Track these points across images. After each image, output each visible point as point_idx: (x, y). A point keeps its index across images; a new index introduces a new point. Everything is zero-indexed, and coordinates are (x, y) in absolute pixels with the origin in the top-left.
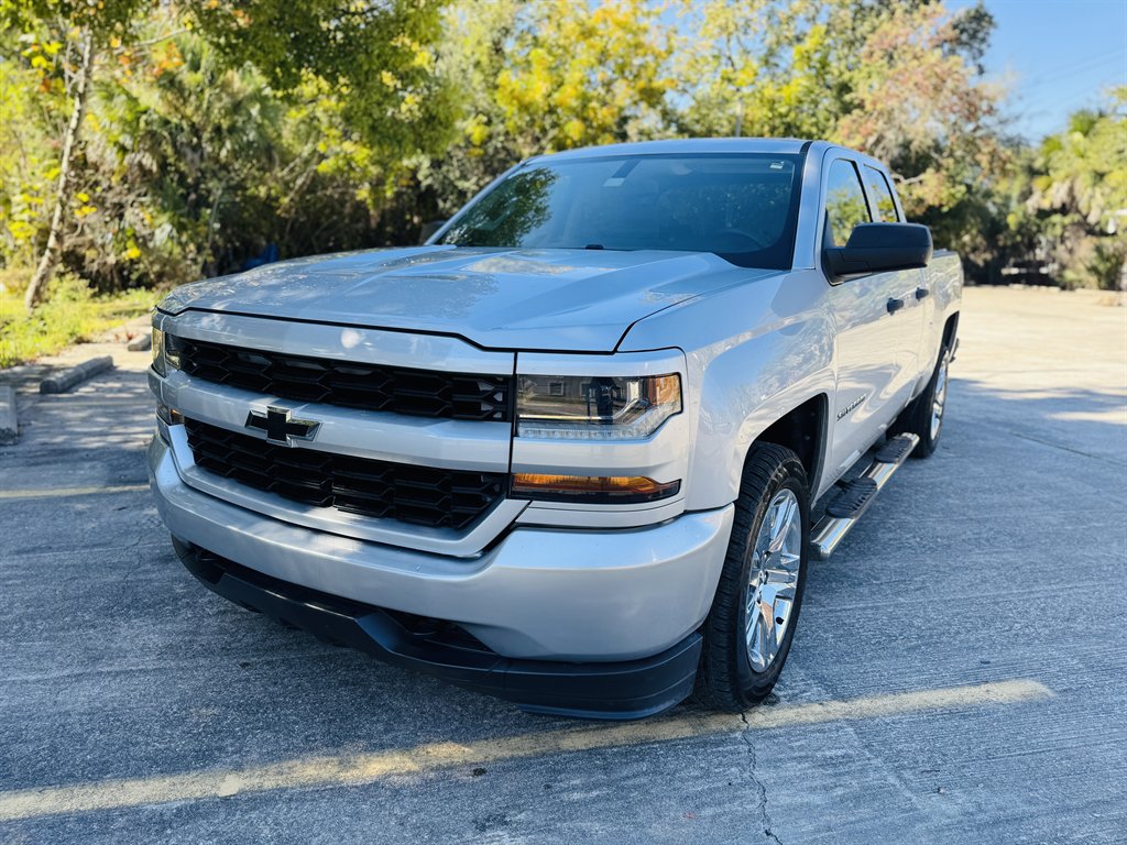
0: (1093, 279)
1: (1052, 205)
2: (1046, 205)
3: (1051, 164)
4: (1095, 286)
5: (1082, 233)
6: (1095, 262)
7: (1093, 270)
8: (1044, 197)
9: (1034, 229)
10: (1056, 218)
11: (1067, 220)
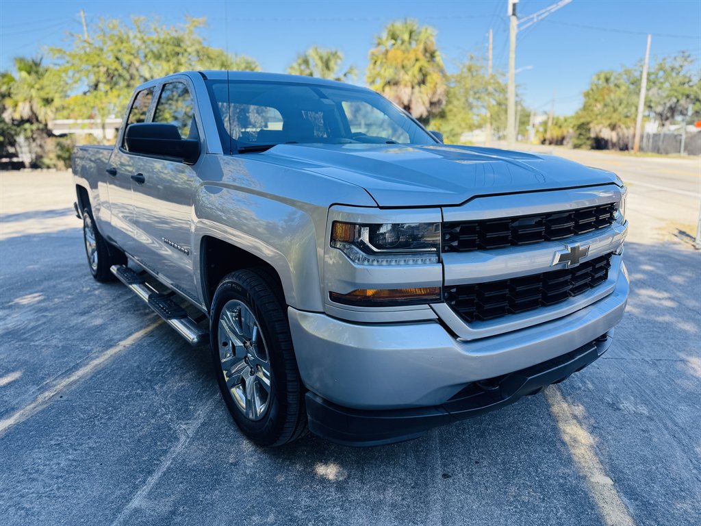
0: (61, 164)
1: (22, 117)
2: (17, 116)
3: (12, 91)
4: (64, 168)
5: (45, 135)
6: (60, 153)
7: (59, 157)
8: (15, 111)
9: (13, 132)
10: (27, 126)
11: (34, 127)
